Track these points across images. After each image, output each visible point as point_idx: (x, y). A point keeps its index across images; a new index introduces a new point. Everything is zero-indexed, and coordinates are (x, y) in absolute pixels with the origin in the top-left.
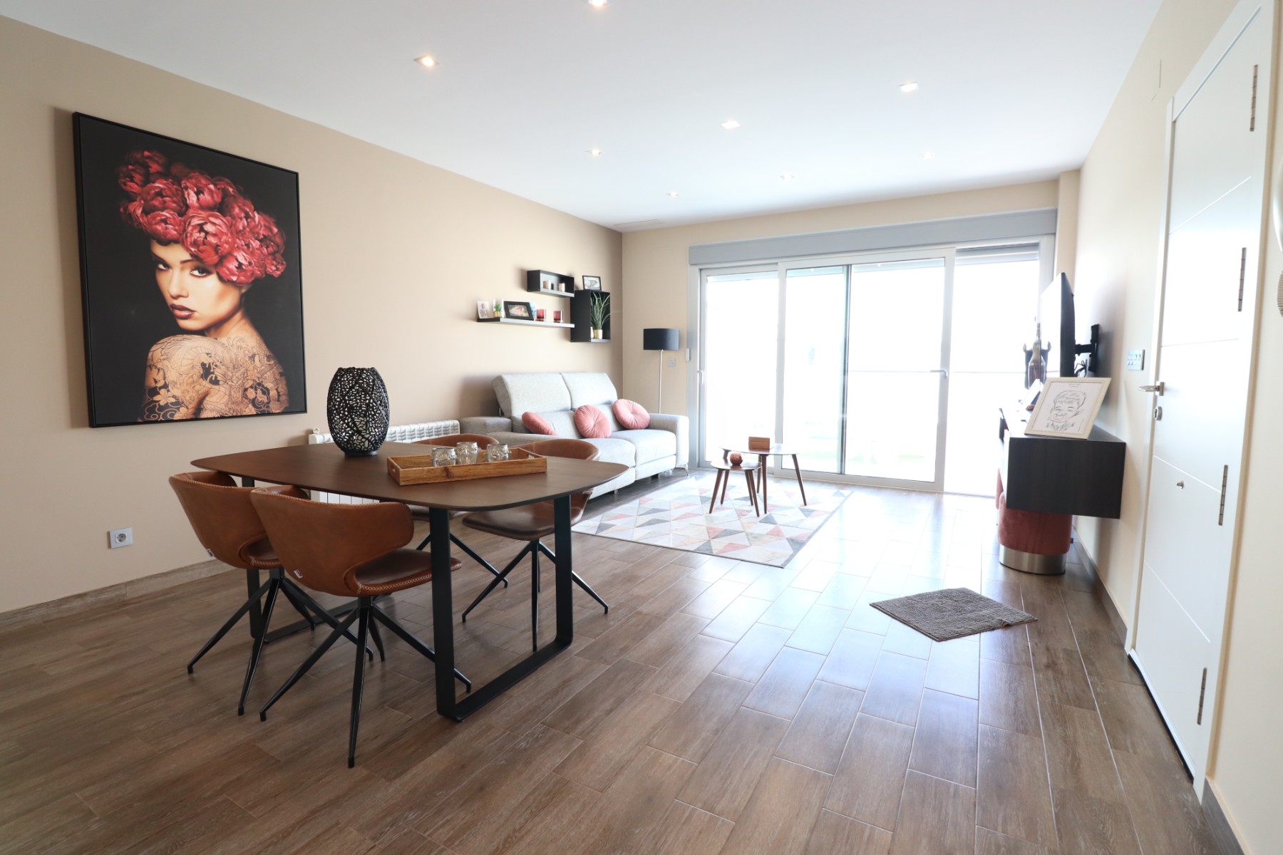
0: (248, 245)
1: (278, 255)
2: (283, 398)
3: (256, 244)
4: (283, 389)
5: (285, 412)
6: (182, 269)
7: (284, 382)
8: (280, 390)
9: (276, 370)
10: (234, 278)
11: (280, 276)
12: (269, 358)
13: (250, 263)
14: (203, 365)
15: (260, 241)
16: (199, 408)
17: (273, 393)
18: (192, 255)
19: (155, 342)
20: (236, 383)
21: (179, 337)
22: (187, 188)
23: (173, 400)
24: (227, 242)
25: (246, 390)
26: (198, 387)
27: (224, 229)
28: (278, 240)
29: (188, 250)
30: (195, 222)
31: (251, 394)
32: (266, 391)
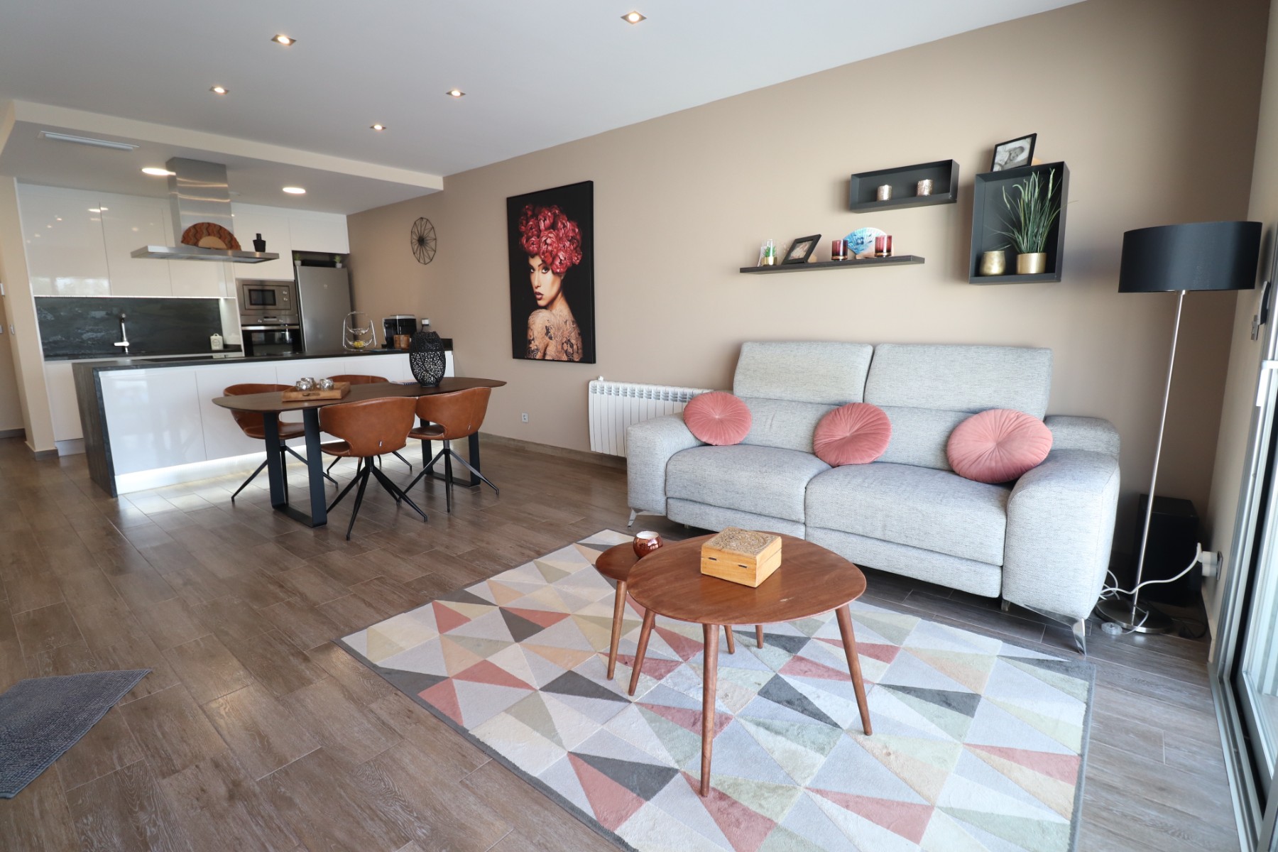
0: (564, 246)
1: (578, 249)
2: (580, 351)
3: (567, 244)
4: (580, 345)
5: (582, 361)
6: (539, 270)
7: (580, 340)
8: (579, 345)
9: (577, 331)
10: (558, 271)
11: (579, 263)
12: (573, 322)
13: (565, 258)
14: (546, 327)
15: (570, 241)
16: (545, 354)
17: (575, 347)
18: (542, 261)
19: (529, 314)
20: (559, 339)
21: (538, 311)
22: (540, 220)
23: (536, 347)
24: (555, 248)
25: (563, 344)
26: (545, 341)
27: (554, 240)
28: (578, 237)
29: (541, 258)
30: (544, 239)
31: (565, 346)
32: (572, 346)
